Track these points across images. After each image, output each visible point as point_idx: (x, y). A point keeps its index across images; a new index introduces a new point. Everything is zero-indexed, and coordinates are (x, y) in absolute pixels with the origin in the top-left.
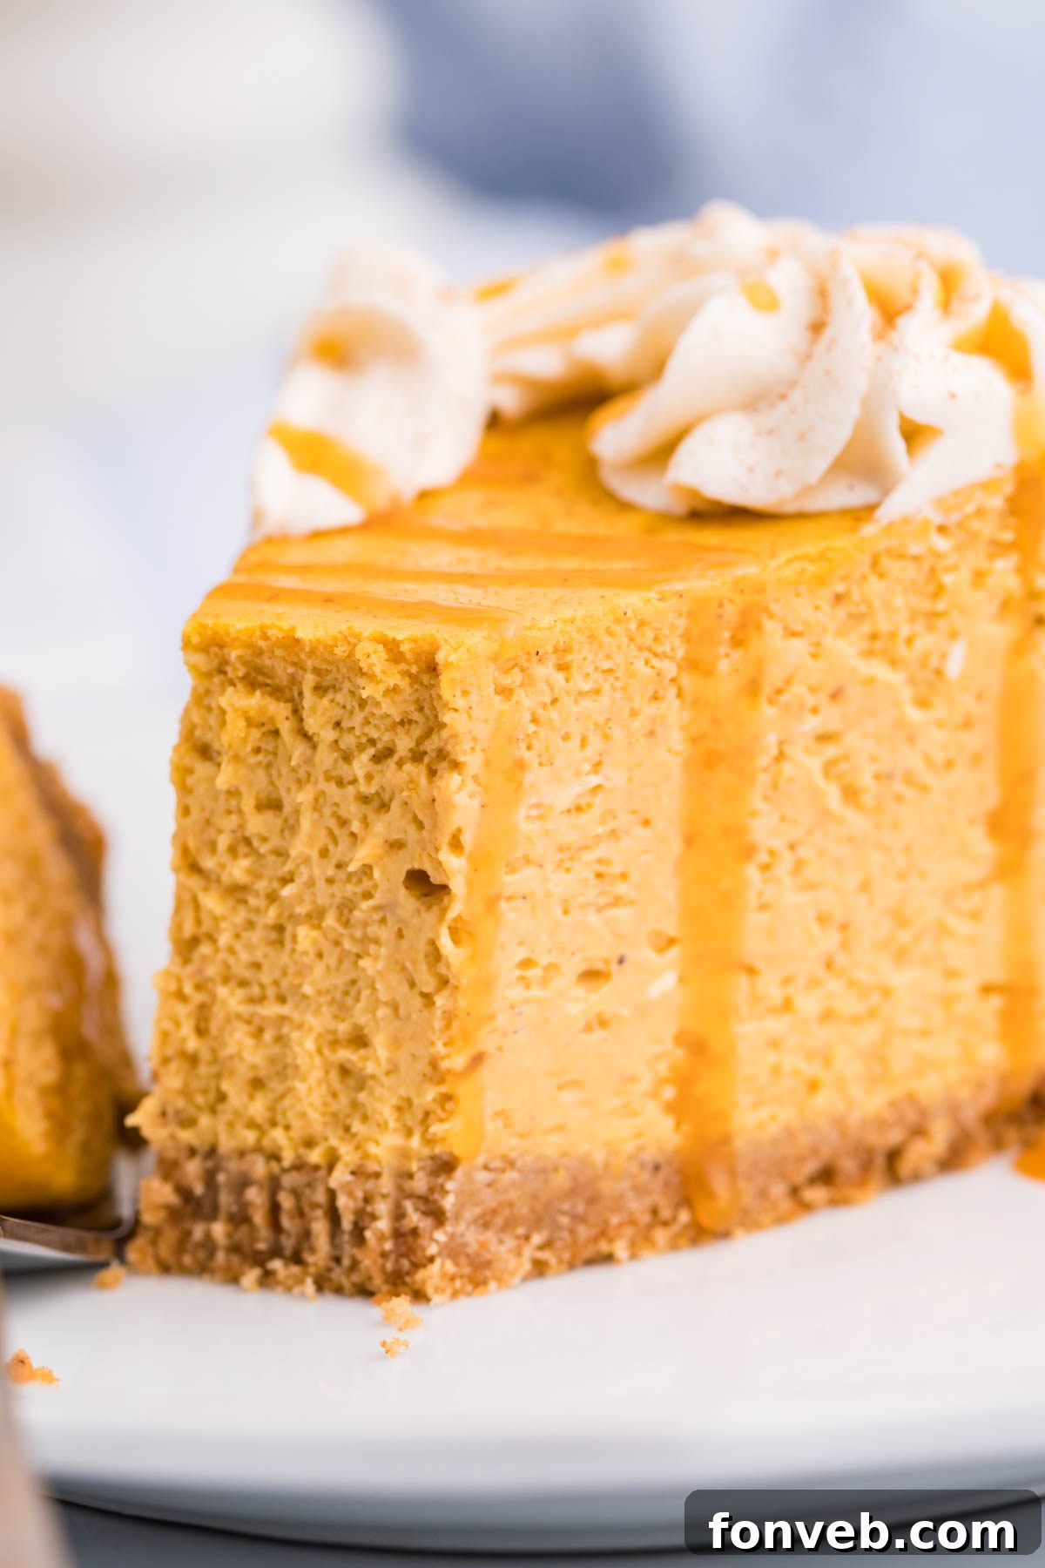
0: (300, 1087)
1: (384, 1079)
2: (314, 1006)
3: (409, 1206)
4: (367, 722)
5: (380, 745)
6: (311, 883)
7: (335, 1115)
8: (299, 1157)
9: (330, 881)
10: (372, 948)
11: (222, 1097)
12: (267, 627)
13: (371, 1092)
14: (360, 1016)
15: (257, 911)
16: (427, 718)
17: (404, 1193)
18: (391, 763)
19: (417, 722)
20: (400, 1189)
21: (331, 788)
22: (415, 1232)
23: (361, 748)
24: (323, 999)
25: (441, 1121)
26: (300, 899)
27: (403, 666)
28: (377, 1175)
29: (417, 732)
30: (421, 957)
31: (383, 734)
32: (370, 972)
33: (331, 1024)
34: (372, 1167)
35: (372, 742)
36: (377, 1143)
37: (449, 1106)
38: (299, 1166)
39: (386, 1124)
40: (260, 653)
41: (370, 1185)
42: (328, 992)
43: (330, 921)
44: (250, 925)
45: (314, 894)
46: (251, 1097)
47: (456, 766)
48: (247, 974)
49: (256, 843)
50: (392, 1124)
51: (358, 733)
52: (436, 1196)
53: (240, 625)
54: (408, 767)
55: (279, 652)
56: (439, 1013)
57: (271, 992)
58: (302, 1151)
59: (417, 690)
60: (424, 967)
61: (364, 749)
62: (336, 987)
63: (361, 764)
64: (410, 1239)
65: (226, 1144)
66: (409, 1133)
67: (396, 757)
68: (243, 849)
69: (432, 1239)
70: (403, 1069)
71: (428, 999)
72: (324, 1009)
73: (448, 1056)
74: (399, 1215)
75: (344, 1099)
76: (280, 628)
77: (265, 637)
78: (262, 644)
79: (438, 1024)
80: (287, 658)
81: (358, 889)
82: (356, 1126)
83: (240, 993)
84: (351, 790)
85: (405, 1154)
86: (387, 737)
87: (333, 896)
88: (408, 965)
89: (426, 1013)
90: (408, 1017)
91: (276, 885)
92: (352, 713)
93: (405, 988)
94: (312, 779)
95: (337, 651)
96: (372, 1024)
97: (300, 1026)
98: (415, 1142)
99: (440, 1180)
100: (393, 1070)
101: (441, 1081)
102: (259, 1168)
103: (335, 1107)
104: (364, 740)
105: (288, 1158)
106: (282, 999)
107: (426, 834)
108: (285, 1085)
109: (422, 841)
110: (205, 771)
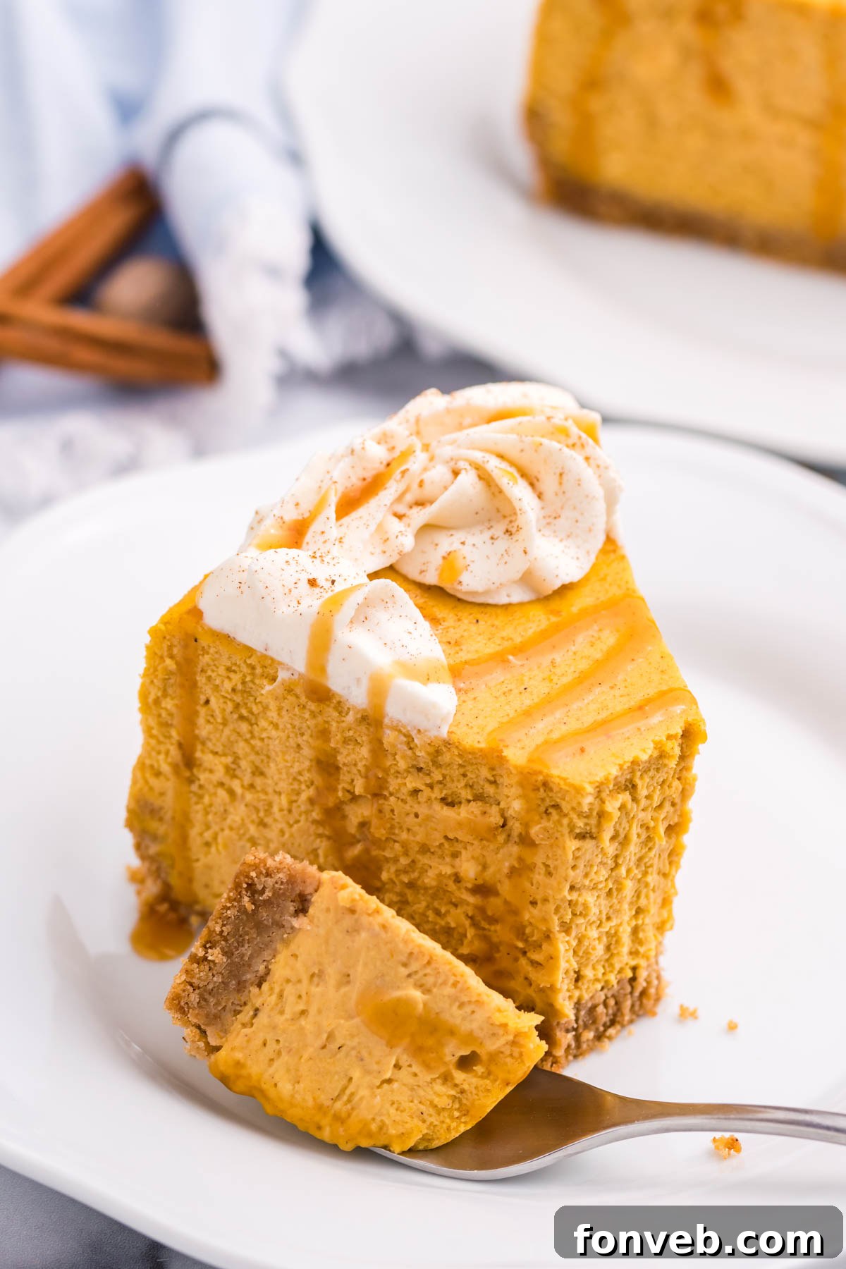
8: (618, 979)
10: (649, 870)
12: (622, 765)
14: (642, 901)
15: (601, 889)
24: (627, 906)
27: (677, 742)
32: (648, 881)
33: (629, 914)
42: (627, 903)
44: (598, 897)
45: (628, 865)
51: (655, 784)
55: (627, 772)
56: (670, 877)
60: (667, 863)
62: (631, 898)
63: (655, 796)
72: (627, 910)
73: (670, 893)
76: (627, 761)
77: (621, 769)
78: (619, 773)
79: (669, 882)
80: (629, 772)
84: (650, 809)
87: (636, 859)
88: (662, 867)
90: (659, 888)
93: (658, 878)
94: (636, 816)
95: (653, 755)
107: (678, 807)
108: (609, 954)
109: (675, 811)
110: (589, 844)
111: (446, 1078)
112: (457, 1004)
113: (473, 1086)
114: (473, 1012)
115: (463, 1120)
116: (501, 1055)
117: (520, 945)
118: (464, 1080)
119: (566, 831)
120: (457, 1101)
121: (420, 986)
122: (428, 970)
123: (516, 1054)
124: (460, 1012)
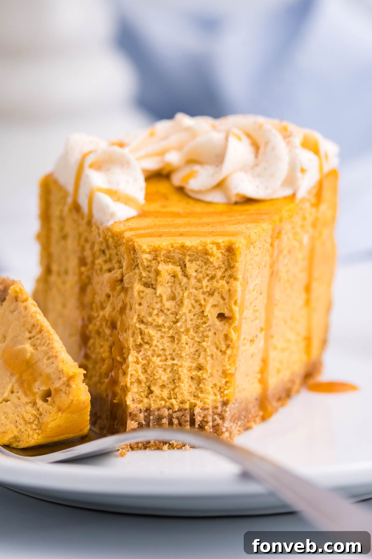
0: (182, 385)
1: (208, 379)
2: (184, 359)
3: (216, 417)
4: (207, 269)
5: (210, 276)
6: (186, 321)
7: (191, 393)
8: (180, 407)
9: (191, 320)
10: (206, 339)
11: (151, 392)
12: (173, 244)
13: (204, 384)
14: (201, 360)
15: (165, 332)
16: (226, 266)
17: (214, 414)
18: (215, 281)
19: (222, 268)
20: (213, 412)
21: (194, 291)
22: (218, 425)
23: (204, 278)
24: (188, 357)
25: (227, 389)
26: (181, 327)
27: (220, 251)
28: (208, 409)
29: (223, 270)
30: (221, 340)
31: (212, 272)
32: (205, 347)
33: (190, 364)
34: (207, 406)
35: (207, 275)
36: (208, 399)
37: (228, 384)
38: (180, 410)
39: (209, 393)
40: (170, 252)
41: (206, 412)
42: (188, 355)
43: (192, 332)
44: (162, 337)
45: (186, 325)
46: (162, 391)
47: (235, 279)
48: (161, 352)
49: (165, 311)
50: (212, 393)
51: (204, 273)
52: (223, 413)
53: (165, 244)
54: (221, 281)
55: (177, 251)
56: (227, 356)
57: (169, 357)
58: (181, 405)
59: (223, 257)
60: (223, 343)
61: (205, 278)
62: (191, 353)
63: (205, 282)
64: (217, 427)
65: (153, 407)
66: (215, 395)
67: (216, 279)
68: (160, 314)
69: (224, 426)
70: (214, 375)
71: (224, 353)
72: (188, 360)
73: (230, 369)
74: (214, 420)
75: (194, 387)
76: (178, 243)
77: (172, 247)
78: (171, 249)
79: (226, 359)
80: (179, 252)
81: (201, 321)
82: (200, 395)
83: (159, 359)
84: (201, 291)
85: (215, 401)
86: (213, 273)
87: (192, 324)
88: (218, 343)
89: (222, 357)
90: (217, 358)
91: (172, 324)
92: (201, 267)
93: (215, 350)
94: (188, 289)
95: (198, 248)
96: (205, 362)
97: (181, 366)
98: (219, 397)
99: (224, 408)
100: (212, 375)
101: (226, 377)
102: (166, 412)
103: (191, 390)
104: (205, 275)
105: (176, 408)
106: (173, 359)
107: (226, 301)
108: (174, 385)
109: (225, 304)
110: (149, 291)
111: (34, 404)
112: (46, 357)
113: (45, 410)
114: (53, 363)
115: (37, 431)
116: (61, 392)
117: (119, 358)
118: (41, 405)
119: (137, 277)
120: (37, 420)
121: (34, 345)
122: (39, 336)
123: (67, 392)
124: (47, 362)
